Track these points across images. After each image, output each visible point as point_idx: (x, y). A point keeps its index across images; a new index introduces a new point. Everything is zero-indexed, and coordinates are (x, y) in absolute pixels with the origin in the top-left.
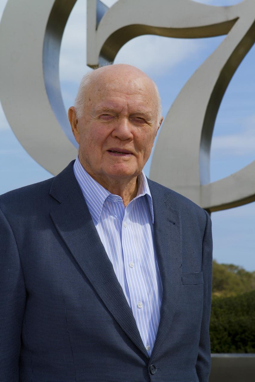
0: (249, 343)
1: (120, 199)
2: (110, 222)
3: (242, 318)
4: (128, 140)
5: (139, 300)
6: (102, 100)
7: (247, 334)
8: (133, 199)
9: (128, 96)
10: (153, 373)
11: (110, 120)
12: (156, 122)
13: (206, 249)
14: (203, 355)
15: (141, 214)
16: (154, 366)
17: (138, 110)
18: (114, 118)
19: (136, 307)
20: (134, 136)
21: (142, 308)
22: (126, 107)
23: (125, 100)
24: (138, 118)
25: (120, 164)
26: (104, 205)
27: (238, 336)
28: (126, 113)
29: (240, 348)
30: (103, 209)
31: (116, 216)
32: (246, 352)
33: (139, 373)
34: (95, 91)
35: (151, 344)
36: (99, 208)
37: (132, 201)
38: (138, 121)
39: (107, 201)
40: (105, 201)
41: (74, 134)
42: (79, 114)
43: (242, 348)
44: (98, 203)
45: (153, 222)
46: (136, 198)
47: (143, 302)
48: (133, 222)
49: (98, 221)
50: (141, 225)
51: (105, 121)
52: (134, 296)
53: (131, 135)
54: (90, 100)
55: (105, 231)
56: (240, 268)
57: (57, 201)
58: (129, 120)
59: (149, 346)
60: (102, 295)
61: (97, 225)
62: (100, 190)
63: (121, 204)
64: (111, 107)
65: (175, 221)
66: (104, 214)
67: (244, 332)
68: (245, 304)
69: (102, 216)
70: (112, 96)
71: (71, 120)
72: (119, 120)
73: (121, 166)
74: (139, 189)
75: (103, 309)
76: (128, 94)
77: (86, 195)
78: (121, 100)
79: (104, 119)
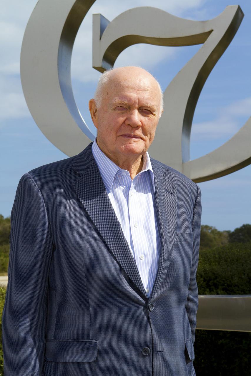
0: (220, 287)
1: (128, 173)
2: (120, 191)
3: (214, 267)
4: (137, 127)
5: (142, 253)
6: (118, 95)
7: (218, 279)
8: (138, 173)
9: (139, 92)
10: (151, 310)
11: (123, 111)
12: (159, 113)
13: (196, 214)
14: (191, 296)
15: (145, 185)
16: (152, 305)
17: (146, 104)
18: (127, 109)
19: (139, 258)
20: (142, 124)
21: (144, 260)
22: (137, 101)
23: (136, 95)
24: (145, 110)
25: (131, 144)
26: (115, 177)
27: (211, 282)
28: (137, 106)
29: (213, 291)
30: (114, 180)
31: (124, 186)
32: (218, 294)
33: (140, 310)
34: (112, 87)
35: (150, 288)
36: (111, 180)
37: (137, 175)
38: (145, 112)
39: (117, 175)
40: (116, 174)
41: (93, 121)
42: (98, 105)
43: (215, 291)
44: (110, 176)
45: (154, 192)
46: (140, 173)
47: (145, 255)
48: (138, 192)
49: (110, 190)
50: (145, 193)
51: (120, 112)
52: (137, 250)
53: (140, 124)
54: (108, 94)
55: (115, 198)
56: (213, 228)
57: (78, 174)
58: (139, 111)
59: (148, 289)
60: (112, 248)
61: (110, 193)
62: (112, 165)
63: (128, 177)
64: (126, 101)
65: (171, 191)
66: (115, 185)
67: (216, 278)
68: (217, 256)
69: (113, 187)
70: (126, 92)
71: (91, 110)
72: (130, 111)
73: (132, 146)
74: (144, 166)
75: (113, 259)
76: (138, 90)
77: (101, 170)
78: (133, 95)
79: (119, 110)
